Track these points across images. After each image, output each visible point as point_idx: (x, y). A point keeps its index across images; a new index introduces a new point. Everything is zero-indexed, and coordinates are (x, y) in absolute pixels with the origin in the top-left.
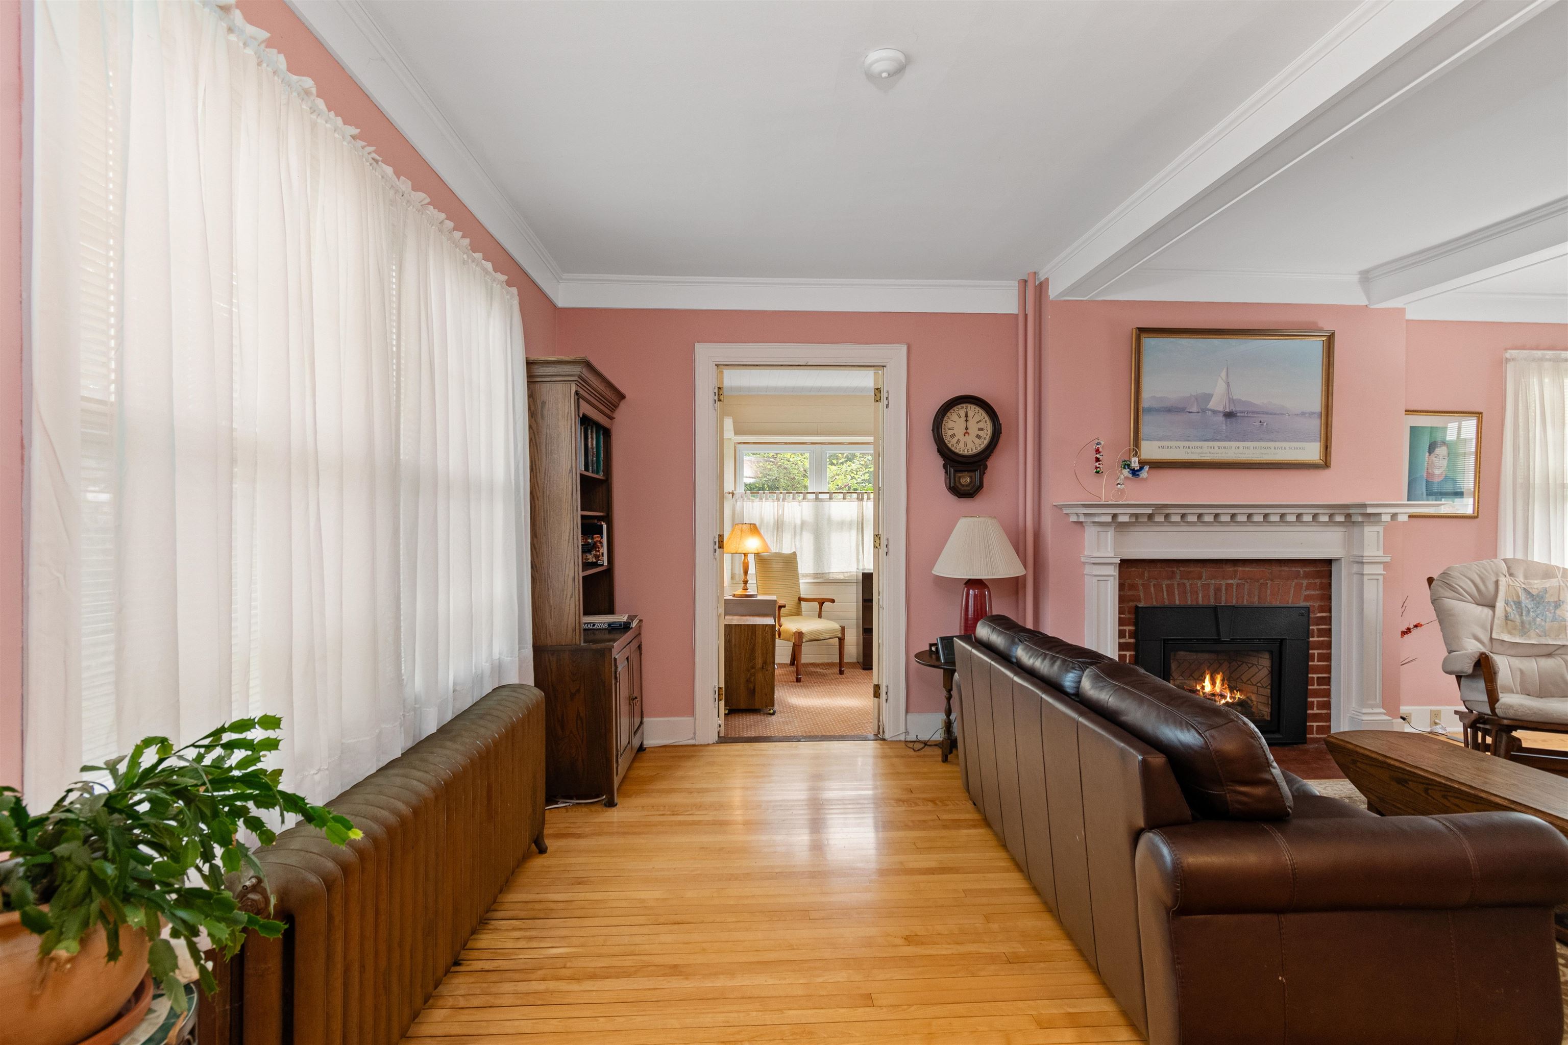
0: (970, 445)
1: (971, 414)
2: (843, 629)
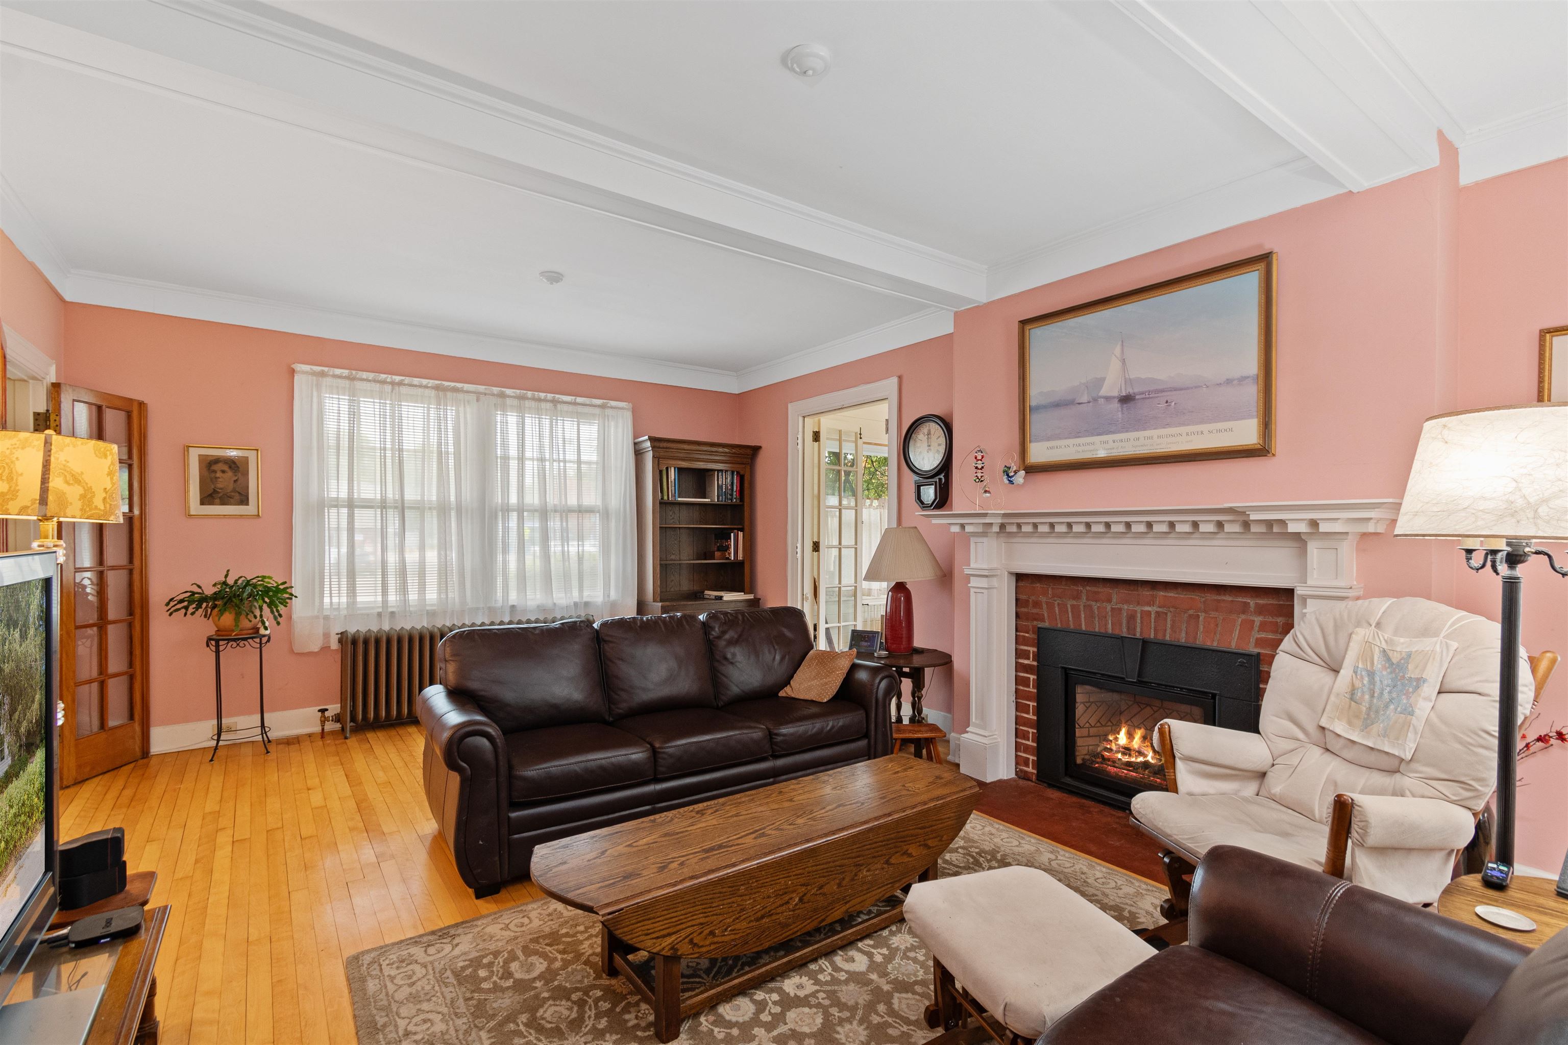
0: (931, 460)
1: (931, 431)
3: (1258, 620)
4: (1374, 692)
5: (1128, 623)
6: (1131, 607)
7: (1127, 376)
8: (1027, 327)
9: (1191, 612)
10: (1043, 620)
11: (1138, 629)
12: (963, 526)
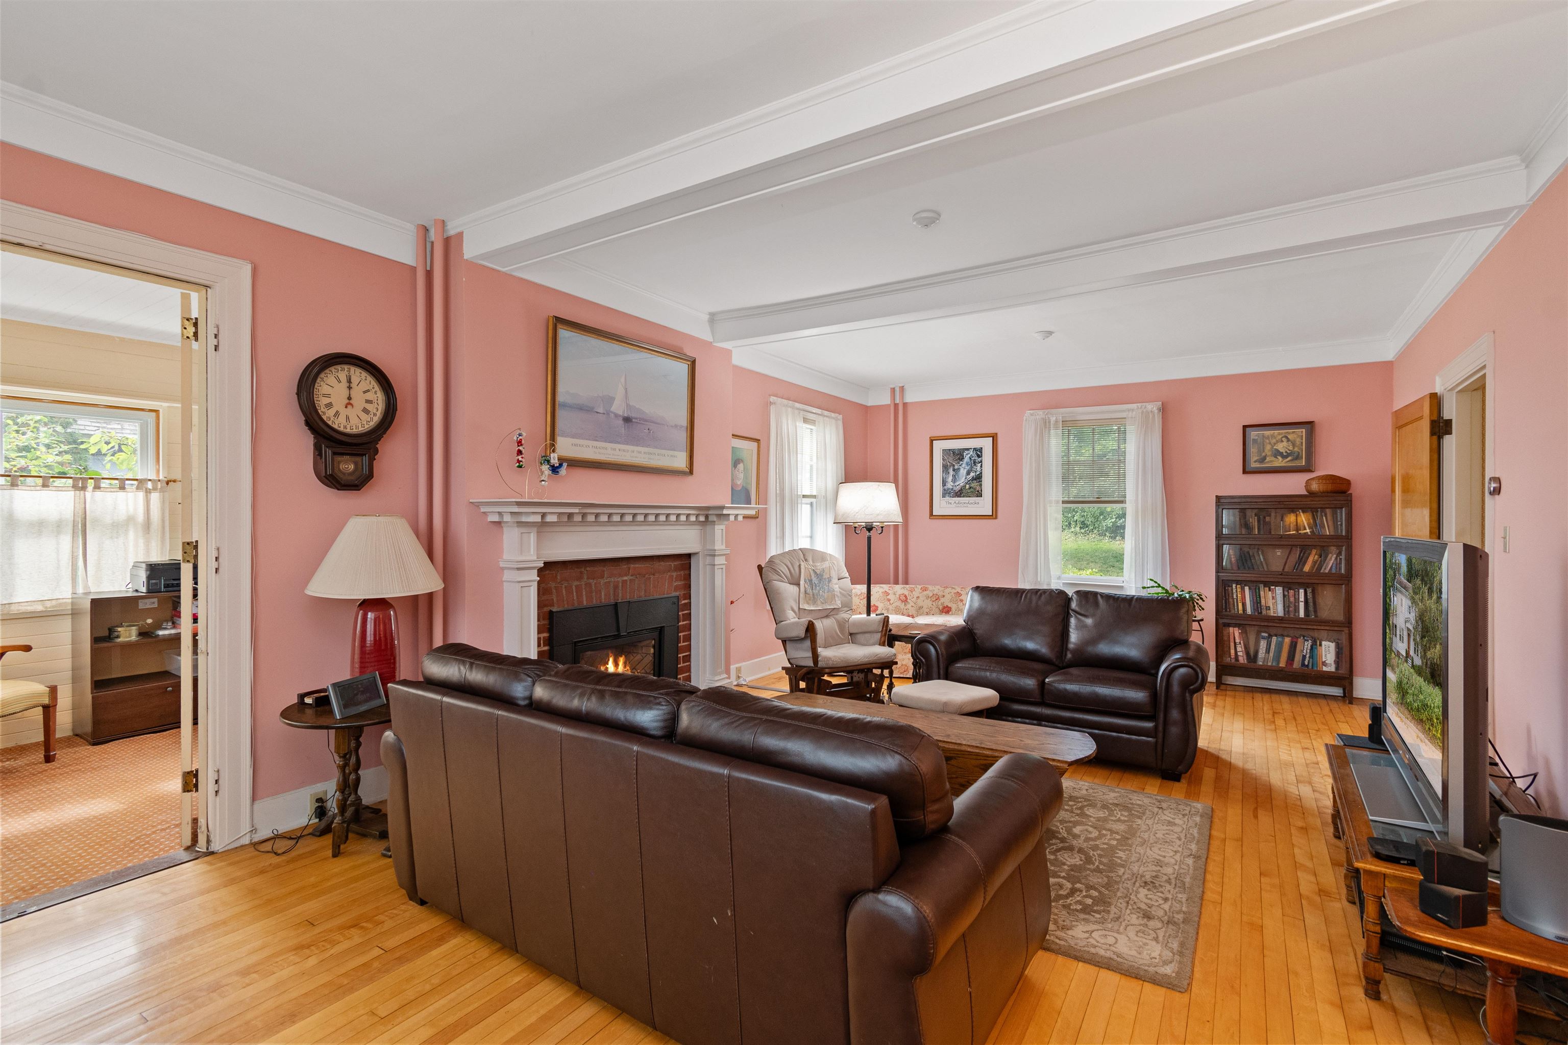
0: (354, 421)
1: (355, 380)
2: (53, 690)
4: (813, 588)
7: (628, 403)
8: (559, 326)
9: (647, 576)
10: (552, 605)
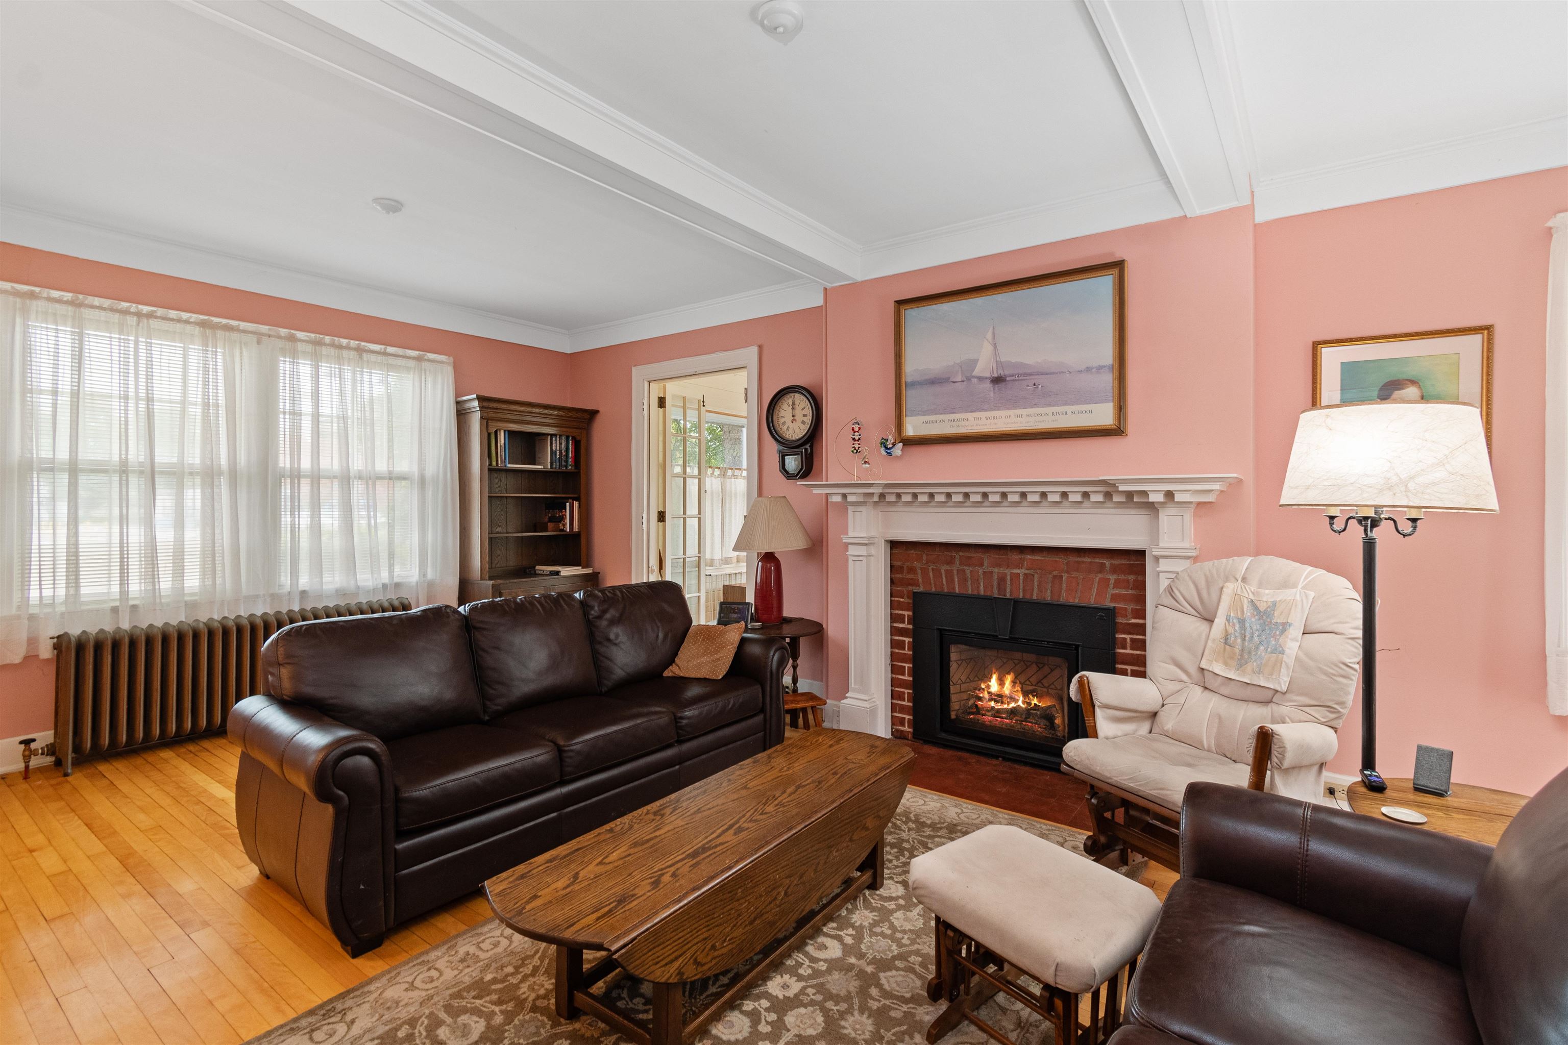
0: (797, 431)
3: (1112, 578)
4: (1245, 636)
5: (999, 585)
6: (1002, 570)
7: (998, 359)
8: (903, 308)
9: (1055, 573)
10: (918, 585)
11: (1008, 590)
12: (844, 496)
